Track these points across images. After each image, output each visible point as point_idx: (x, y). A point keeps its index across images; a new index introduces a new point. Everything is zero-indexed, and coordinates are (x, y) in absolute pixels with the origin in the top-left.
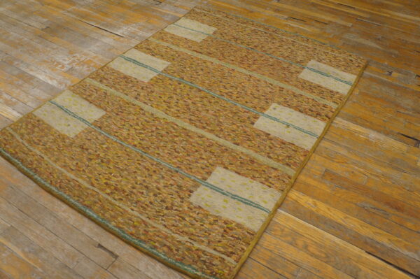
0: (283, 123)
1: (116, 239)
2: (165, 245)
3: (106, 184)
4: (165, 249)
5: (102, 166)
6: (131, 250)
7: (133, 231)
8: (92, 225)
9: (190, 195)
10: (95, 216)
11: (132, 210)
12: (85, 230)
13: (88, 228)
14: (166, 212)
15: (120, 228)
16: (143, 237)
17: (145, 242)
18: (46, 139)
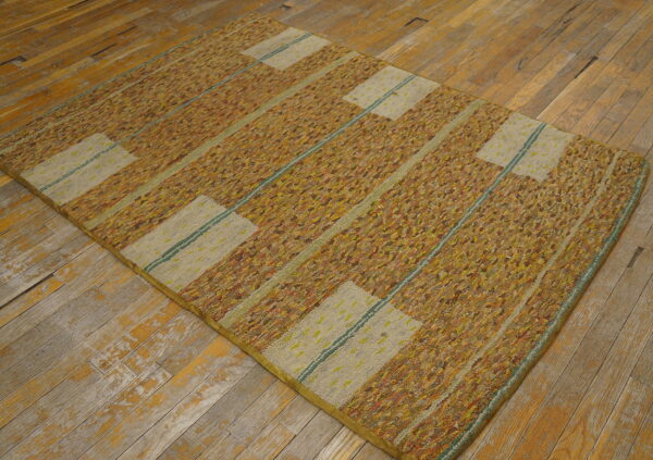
0: (386, 96)
1: (615, 251)
2: (618, 199)
3: (527, 264)
4: (623, 199)
5: (492, 272)
6: (626, 236)
7: (603, 229)
8: (600, 276)
9: (534, 180)
10: (590, 270)
11: (568, 234)
12: (611, 284)
13: (607, 281)
14: (564, 203)
15: (603, 242)
16: (611, 220)
17: (617, 218)
18: (426, 366)
